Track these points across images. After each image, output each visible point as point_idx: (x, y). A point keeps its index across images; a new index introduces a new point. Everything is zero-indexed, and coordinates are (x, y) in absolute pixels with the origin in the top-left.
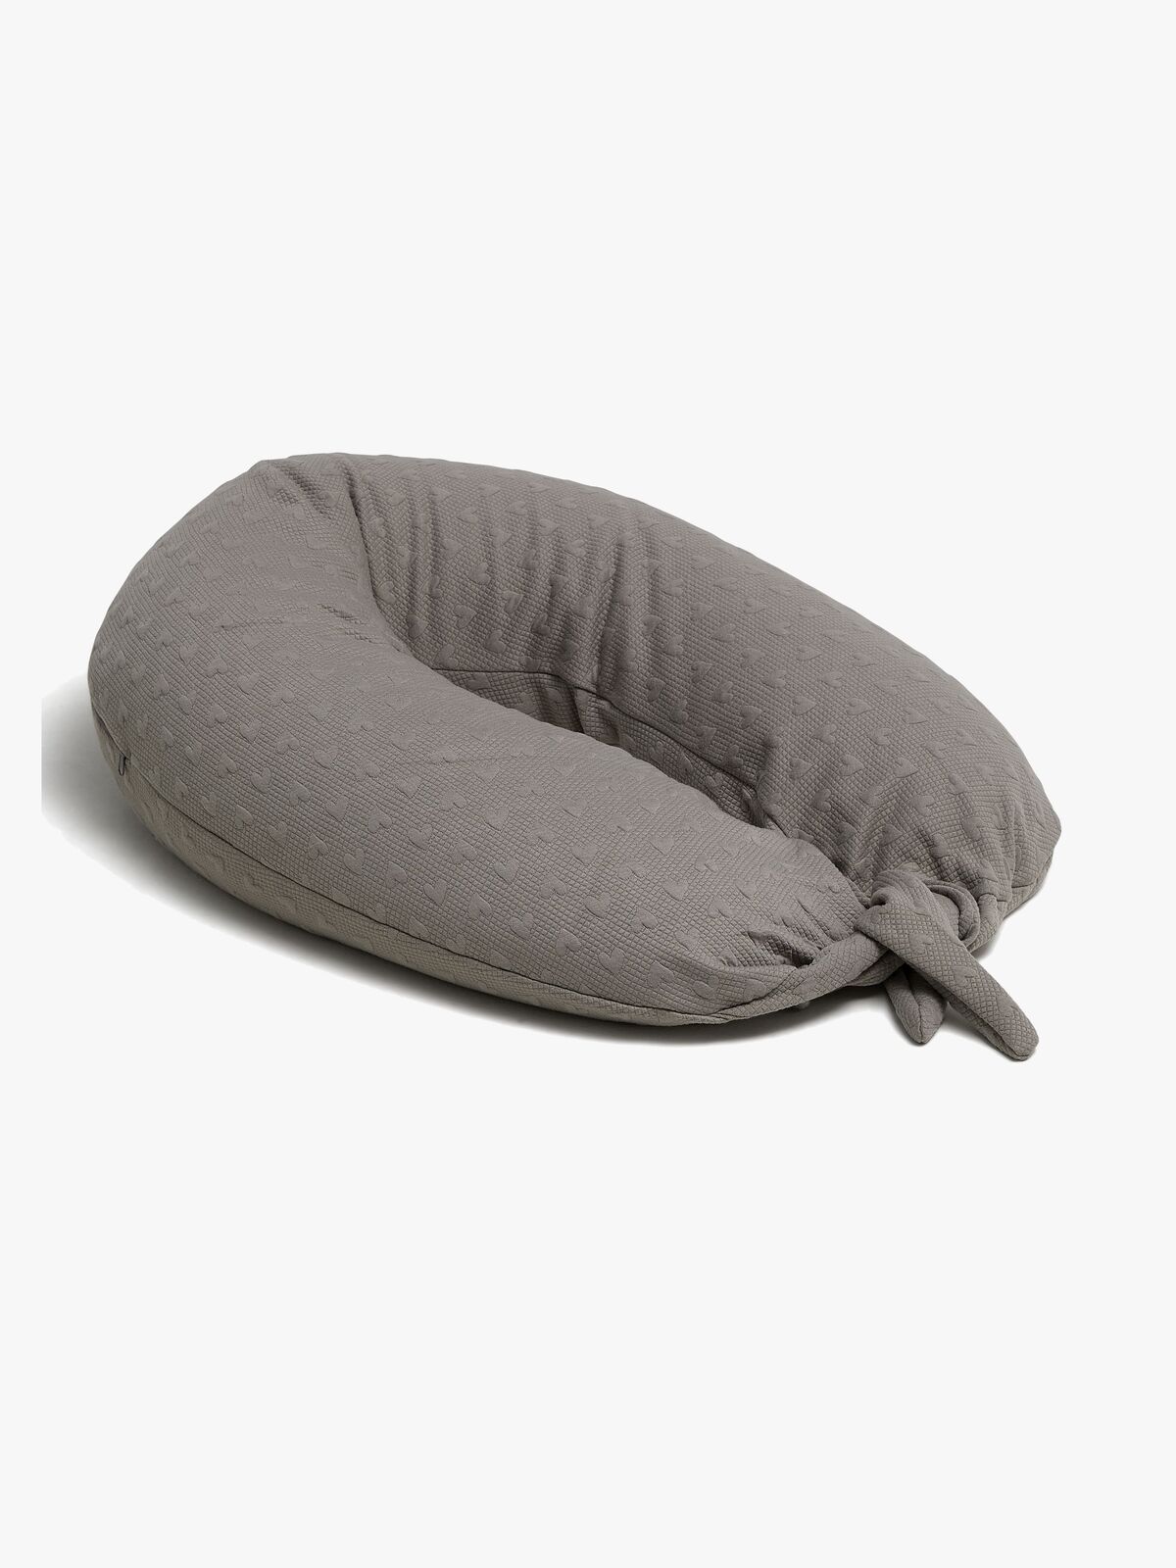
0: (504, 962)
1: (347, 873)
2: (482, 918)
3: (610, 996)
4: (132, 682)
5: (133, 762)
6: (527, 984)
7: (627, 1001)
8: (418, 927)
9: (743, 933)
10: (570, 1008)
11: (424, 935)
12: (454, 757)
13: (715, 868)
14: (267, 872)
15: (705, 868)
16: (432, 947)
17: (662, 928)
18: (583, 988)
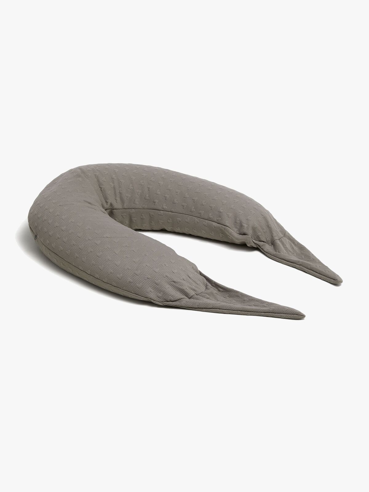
0: (115, 285)
1: (83, 262)
2: (111, 274)
3: (138, 294)
4: (38, 218)
5: (38, 236)
6: (120, 290)
7: (142, 296)
8: (97, 276)
9: (172, 281)
10: (130, 296)
11: (98, 278)
12: (109, 236)
13: (167, 265)
14: (66, 262)
15: (164, 265)
16: (100, 281)
17: (152, 279)
18: (132, 292)
